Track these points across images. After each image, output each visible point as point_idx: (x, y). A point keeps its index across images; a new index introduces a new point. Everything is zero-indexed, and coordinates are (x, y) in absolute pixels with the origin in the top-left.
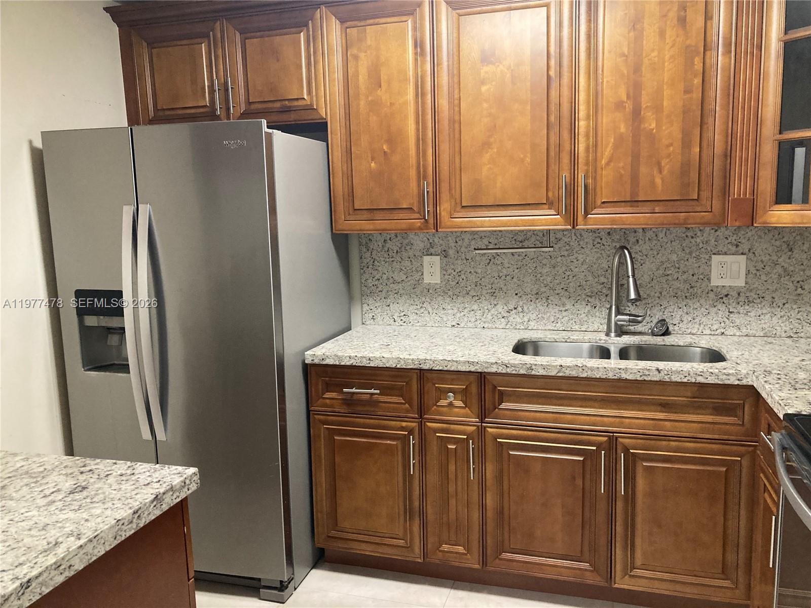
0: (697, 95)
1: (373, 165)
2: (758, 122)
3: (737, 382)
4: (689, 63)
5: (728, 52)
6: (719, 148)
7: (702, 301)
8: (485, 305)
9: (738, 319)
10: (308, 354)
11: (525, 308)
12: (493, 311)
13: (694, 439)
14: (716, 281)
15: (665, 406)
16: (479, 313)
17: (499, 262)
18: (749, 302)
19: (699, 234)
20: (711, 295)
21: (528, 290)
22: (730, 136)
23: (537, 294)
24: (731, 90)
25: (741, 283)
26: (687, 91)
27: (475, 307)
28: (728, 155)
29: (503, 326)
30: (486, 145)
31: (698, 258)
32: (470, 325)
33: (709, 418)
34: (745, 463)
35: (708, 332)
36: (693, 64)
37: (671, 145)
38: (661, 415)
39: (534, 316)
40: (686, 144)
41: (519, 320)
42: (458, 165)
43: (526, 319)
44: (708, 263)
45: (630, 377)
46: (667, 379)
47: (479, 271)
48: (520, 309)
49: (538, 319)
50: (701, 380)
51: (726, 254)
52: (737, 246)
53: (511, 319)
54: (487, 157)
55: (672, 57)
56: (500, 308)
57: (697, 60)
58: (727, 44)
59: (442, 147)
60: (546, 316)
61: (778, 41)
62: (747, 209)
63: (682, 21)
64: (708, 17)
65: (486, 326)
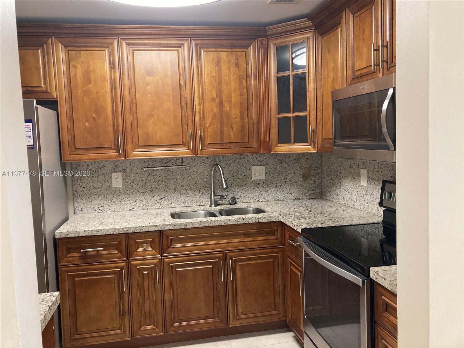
0: (245, 97)
1: (87, 124)
2: (269, 110)
3: (274, 220)
4: (241, 83)
5: (255, 79)
6: (255, 120)
7: (249, 187)
8: (148, 196)
9: (264, 194)
10: (57, 233)
11: (169, 197)
12: (153, 200)
14: (254, 178)
15: (247, 235)
16: (145, 202)
17: (154, 174)
18: (268, 186)
19: (246, 157)
20: (252, 184)
21: (170, 187)
22: (259, 115)
23: (175, 189)
24: (258, 95)
25: (263, 178)
26: (241, 95)
27: (143, 198)
28: (259, 123)
29: (158, 207)
30: (151, 115)
31: (246, 168)
32: (140, 208)
33: (264, 238)
35: (252, 201)
37: (236, 118)
38: (245, 240)
39: (174, 201)
40: (242, 117)
41: (166, 203)
42: (136, 125)
43: (170, 202)
44: (250, 170)
46: (247, 222)
47: (144, 179)
48: (166, 198)
49: (176, 202)
51: (257, 165)
52: (261, 162)
53: (162, 203)
54: (151, 121)
55: (234, 79)
56: (156, 198)
57: (244, 82)
58: (255, 76)
59: (128, 116)
60: (180, 200)
61: (275, 76)
62: (268, 147)
63: (237, 65)
64: (247, 64)
65: (149, 208)
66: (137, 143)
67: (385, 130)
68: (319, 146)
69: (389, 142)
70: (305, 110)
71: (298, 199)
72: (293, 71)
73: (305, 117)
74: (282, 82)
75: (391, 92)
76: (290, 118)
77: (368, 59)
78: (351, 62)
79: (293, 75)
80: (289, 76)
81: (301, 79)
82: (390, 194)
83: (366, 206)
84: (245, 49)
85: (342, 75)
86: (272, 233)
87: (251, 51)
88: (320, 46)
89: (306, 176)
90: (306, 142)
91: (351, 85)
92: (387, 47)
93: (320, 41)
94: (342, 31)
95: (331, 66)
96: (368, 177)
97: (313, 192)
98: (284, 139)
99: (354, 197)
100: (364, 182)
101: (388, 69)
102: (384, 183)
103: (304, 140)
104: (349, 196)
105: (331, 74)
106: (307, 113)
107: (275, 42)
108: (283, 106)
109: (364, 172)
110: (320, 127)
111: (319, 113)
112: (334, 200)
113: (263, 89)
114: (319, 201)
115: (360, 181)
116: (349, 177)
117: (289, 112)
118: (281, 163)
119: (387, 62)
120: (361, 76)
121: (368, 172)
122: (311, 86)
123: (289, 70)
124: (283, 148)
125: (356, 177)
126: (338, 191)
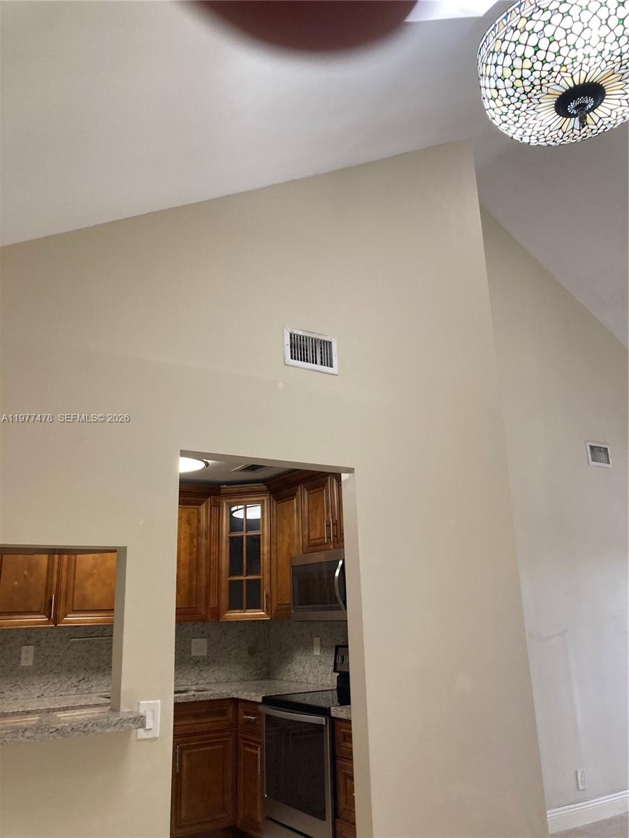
0: (195, 556)
1: (16, 583)
2: (219, 571)
3: (227, 697)
4: (192, 542)
5: (206, 538)
6: (204, 582)
7: (188, 666)
8: (64, 678)
9: (204, 674)
12: (69, 683)
13: (209, 732)
14: (194, 654)
15: (197, 716)
16: (58, 685)
17: (75, 648)
18: (209, 664)
19: (186, 627)
20: (192, 661)
21: (92, 666)
22: (208, 577)
23: (98, 668)
24: (208, 554)
25: (205, 654)
26: (191, 554)
27: (56, 681)
28: (208, 586)
29: (74, 692)
30: (90, 575)
31: (185, 640)
32: (50, 694)
33: (215, 719)
34: (231, 740)
35: (190, 683)
36: (193, 542)
37: (184, 580)
38: (194, 722)
39: (95, 684)
40: (191, 581)
41: (85, 687)
42: (72, 584)
43: (90, 686)
44: (190, 643)
46: (198, 700)
47: (61, 655)
48: (86, 680)
49: (98, 685)
50: (212, 698)
51: (198, 638)
52: (203, 633)
53: (80, 687)
54: (89, 582)
55: (184, 538)
56: (73, 680)
57: (195, 541)
58: (206, 535)
59: (64, 574)
60: (102, 683)
61: (226, 536)
62: (217, 614)
63: (189, 522)
64: (199, 521)
65: (63, 693)
66: (71, 606)
67: (338, 594)
68: (273, 611)
69: (341, 603)
70: (258, 573)
71: (242, 680)
72: (246, 532)
73: (259, 580)
74: (235, 543)
75: (341, 563)
76: (242, 581)
77: (322, 530)
78: (306, 533)
79: (247, 537)
80: (242, 536)
81: (255, 541)
82: (343, 657)
83: (320, 678)
84: (197, 507)
85: (298, 541)
86: (223, 713)
87: (203, 508)
88: (275, 511)
89: (252, 652)
90: (260, 608)
91: (306, 553)
92: (336, 524)
93: (275, 505)
94: (297, 503)
95: (288, 531)
96: (322, 646)
97: (259, 672)
98: (235, 605)
99: (307, 669)
100: (317, 652)
101: (338, 542)
102: (337, 647)
103: (255, 605)
104: (302, 670)
105: (286, 539)
106: (261, 577)
107: (228, 501)
108: (235, 568)
109: (316, 640)
110: (274, 592)
111: (274, 577)
112: (285, 678)
113: (214, 549)
114: (268, 681)
115: (313, 650)
116: (301, 649)
117: (241, 574)
118: (226, 635)
119: (337, 536)
120: (316, 545)
121: (321, 640)
122: (265, 549)
123: (242, 530)
124: (236, 615)
125: (309, 647)
126: (290, 666)
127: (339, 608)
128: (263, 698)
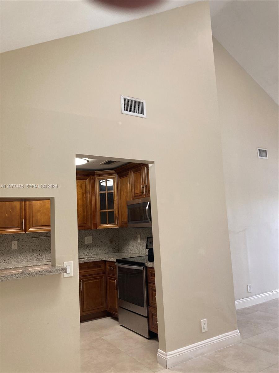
0: (85, 202)
1: (6, 215)
2: (96, 208)
3: (101, 260)
4: (83, 195)
5: (90, 194)
6: (89, 213)
7: (84, 248)
8: (31, 254)
9: (91, 251)
11: (42, 254)
12: (33, 256)
13: (94, 274)
14: (86, 243)
15: (89, 268)
16: (29, 257)
17: (35, 242)
18: (93, 247)
19: (82, 232)
20: (86, 246)
21: (43, 249)
22: (91, 210)
23: (45, 250)
25: (91, 242)
26: (83, 201)
27: (28, 255)
28: (91, 215)
29: (36, 260)
30: (39, 211)
31: (82, 237)
32: (26, 261)
33: (97, 269)
34: (103, 277)
35: (85, 255)
36: (84, 196)
37: (80, 212)
38: (88, 270)
39: (44, 256)
40: (84, 212)
41: (40, 258)
42: (31, 215)
43: (42, 257)
44: (84, 239)
45: (82, 262)
46: (89, 262)
47: (29, 245)
49: (45, 257)
50: (95, 260)
51: (88, 236)
52: (90, 234)
53: (38, 258)
54: (39, 214)
55: (80, 194)
56: (35, 255)
57: (84, 195)
58: (89, 193)
59: (27, 211)
60: (48, 256)
61: (98, 193)
62: (96, 225)
63: (81, 187)
64: (86, 187)
65: (31, 261)
66: (31, 224)
67: (147, 216)
68: (120, 224)
69: (149, 220)
70: (113, 209)
71: (108, 253)
72: (107, 191)
73: (114, 211)
74: (102, 196)
75: (149, 203)
76: (106, 212)
77: (140, 190)
78: (133, 191)
79: (107, 193)
80: (105, 193)
81: (111, 195)
82: (150, 242)
83: (140, 251)
84: (85, 180)
85: (130, 194)
86: (100, 266)
87: (87, 181)
88: (119, 182)
89: (111, 241)
90: (114, 223)
91: (134, 199)
92: (146, 187)
93: (119, 180)
94: (129, 178)
95: (125, 190)
96: (141, 238)
97: (115, 249)
98: (104, 222)
99: (135, 248)
100: (139, 241)
101: (147, 195)
102: (148, 238)
103: (113, 222)
104: (133, 248)
105: (125, 194)
106: (114, 210)
107: (99, 178)
108: (103, 206)
109: (139, 236)
110: (120, 216)
111: (120, 210)
112: (126, 252)
113: (93, 198)
114: (118, 253)
115: (137, 240)
116: (132, 239)
117: (106, 209)
118: (100, 235)
119: (147, 192)
120: (138, 196)
121: (141, 235)
122: (115, 198)
123: (105, 191)
124: (104, 226)
125: (135, 238)
126: (127, 246)
127: (148, 222)
128: (117, 260)
